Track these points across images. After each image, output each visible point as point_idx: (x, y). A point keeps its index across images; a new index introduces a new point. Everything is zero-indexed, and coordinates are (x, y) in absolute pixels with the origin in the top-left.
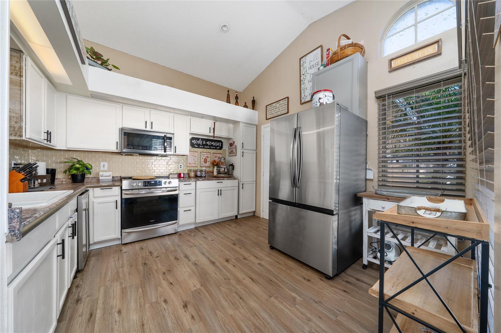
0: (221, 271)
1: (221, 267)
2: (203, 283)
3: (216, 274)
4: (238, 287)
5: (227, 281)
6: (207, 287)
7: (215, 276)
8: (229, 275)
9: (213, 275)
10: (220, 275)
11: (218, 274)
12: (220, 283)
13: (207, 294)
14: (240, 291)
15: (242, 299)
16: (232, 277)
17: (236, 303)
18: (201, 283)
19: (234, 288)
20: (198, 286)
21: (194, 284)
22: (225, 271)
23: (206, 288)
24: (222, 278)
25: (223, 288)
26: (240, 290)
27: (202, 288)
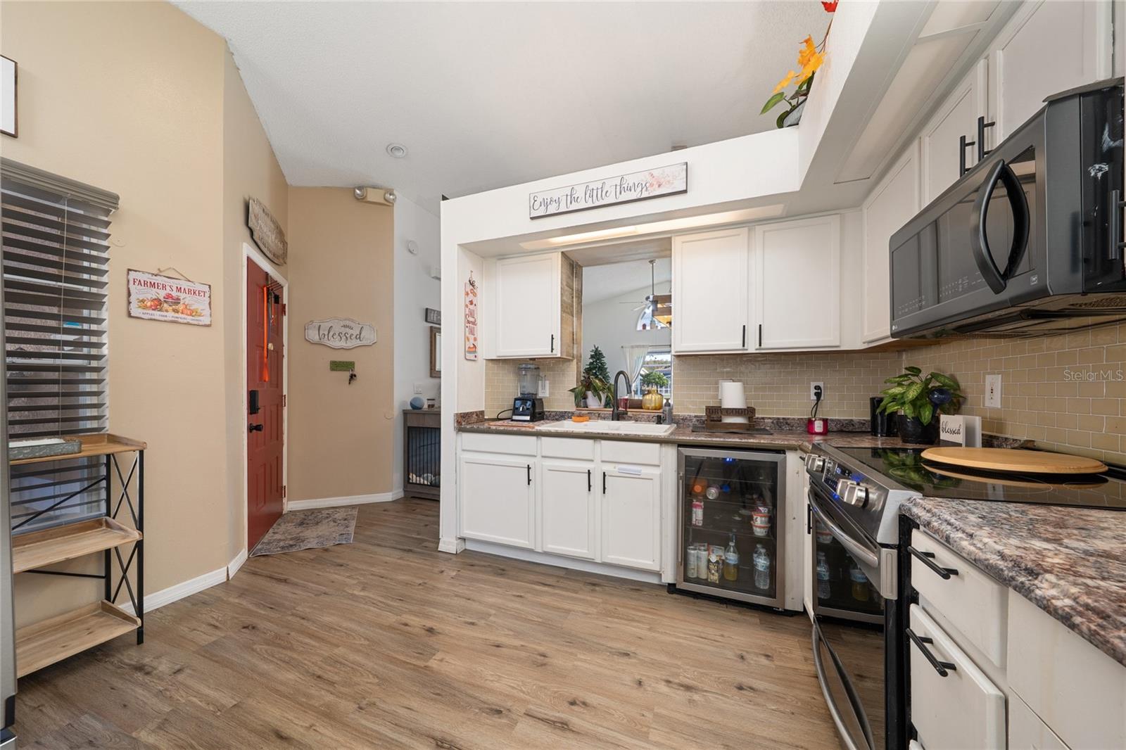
0: (396, 725)
1: (404, 740)
2: (428, 672)
3: (409, 709)
4: (329, 698)
5: (365, 702)
6: (410, 669)
7: (406, 703)
8: (364, 722)
9: (414, 704)
10: (393, 708)
11: (402, 712)
12: (384, 689)
13: (402, 658)
14: (324, 689)
15: (315, 678)
16: (353, 719)
17: (330, 665)
18: (432, 671)
19: (340, 693)
20: (433, 663)
21: (447, 663)
22: (382, 729)
23: (412, 667)
24: (382, 705)
25: (369, 681)
26: (323, 692)
27: (421, 663)
